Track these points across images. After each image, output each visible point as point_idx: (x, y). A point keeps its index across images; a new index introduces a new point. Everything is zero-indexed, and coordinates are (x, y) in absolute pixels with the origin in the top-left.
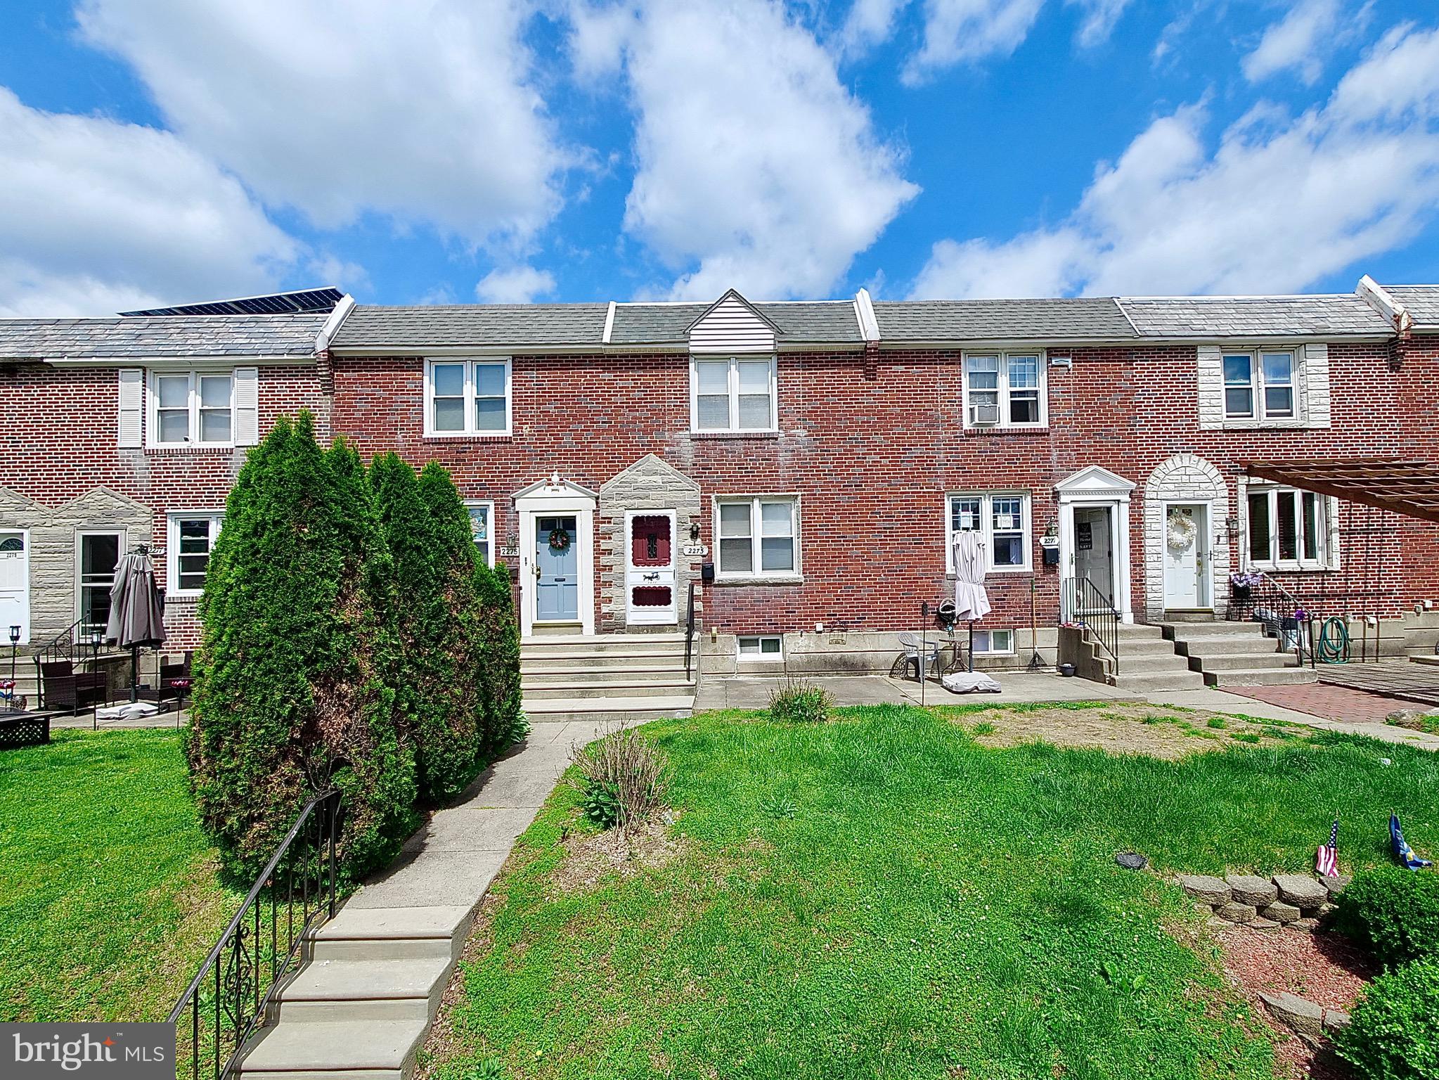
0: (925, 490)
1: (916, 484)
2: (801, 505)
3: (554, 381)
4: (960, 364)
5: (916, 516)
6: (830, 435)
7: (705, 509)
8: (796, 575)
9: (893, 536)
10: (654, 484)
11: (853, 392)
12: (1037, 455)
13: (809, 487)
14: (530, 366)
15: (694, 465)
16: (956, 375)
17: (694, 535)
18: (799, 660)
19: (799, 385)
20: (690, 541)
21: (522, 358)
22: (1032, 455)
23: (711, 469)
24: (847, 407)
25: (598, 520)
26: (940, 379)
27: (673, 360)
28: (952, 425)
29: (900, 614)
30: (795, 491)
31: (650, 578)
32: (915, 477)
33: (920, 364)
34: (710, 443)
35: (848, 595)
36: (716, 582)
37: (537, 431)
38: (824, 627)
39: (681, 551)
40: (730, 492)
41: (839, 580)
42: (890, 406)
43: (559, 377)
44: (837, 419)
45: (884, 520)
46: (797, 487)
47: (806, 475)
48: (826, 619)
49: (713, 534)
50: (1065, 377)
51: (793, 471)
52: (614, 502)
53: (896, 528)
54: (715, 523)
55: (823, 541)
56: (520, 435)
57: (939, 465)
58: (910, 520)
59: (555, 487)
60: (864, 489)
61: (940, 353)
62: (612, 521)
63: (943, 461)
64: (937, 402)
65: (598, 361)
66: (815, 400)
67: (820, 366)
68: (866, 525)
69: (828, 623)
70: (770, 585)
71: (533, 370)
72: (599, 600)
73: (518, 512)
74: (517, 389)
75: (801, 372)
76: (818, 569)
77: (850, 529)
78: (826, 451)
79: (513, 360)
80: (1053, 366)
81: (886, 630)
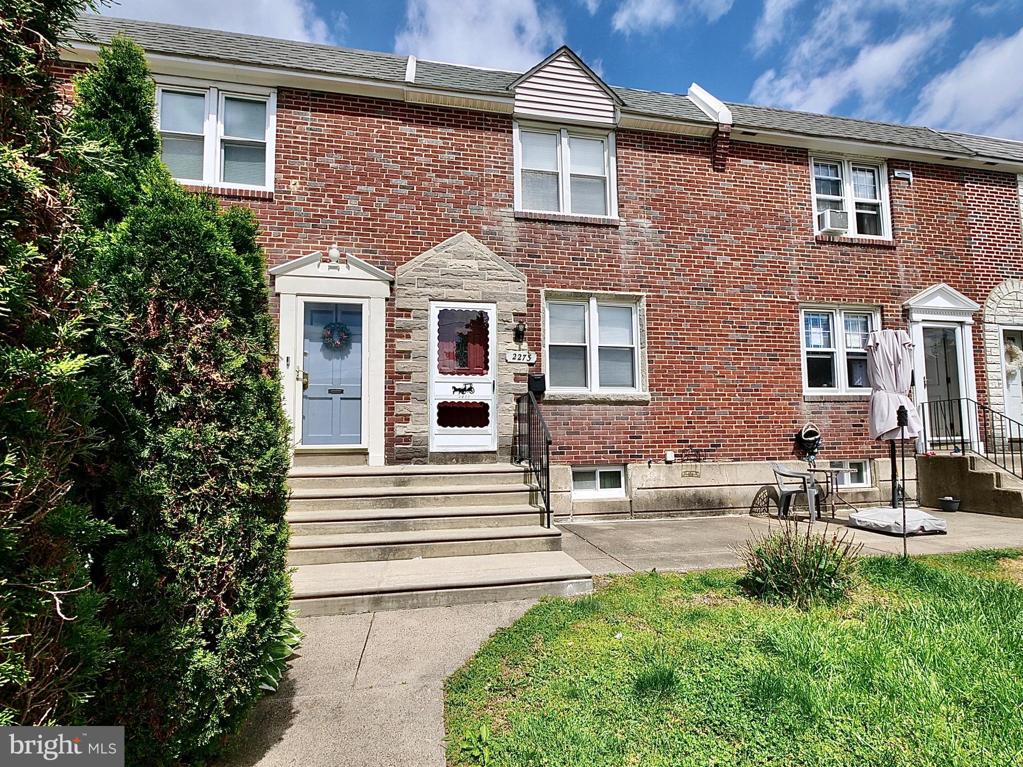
0: (779, 299)
1: (769, 292)
2: (646, 308)
3: (336, 127)
4: (808, 165)
5: (771, 328)
6: (677, 228)
7: (532, 306)
8: (640, 391)
9: (747, 350)
10: (469, 270)
11: (701, 182)
12: (885, 269)
13: (654, 287)
14: (304, 104)
15: (518, 250)
16: (805, 176)
17: (519, 336)
18: (647, 497)
19: (641, 168)
20: (514, 345)
21: (292, 92)
22: (881, 269)
23: (539, 257)
24: (694, 199)
25: (393, 312)
26: (789, 179)
27: (493, 121)
28: (803, 230)
29: (757, 441)
30: (639, 291)
31: (462, 391)
32: (768, 284)
33: (769, 161)
34: (539, 225)
35: (701, 418)
36: (546, 398)
37: (310, 189)
38: (676, 456)
39: (502, 357)
40: (563, 287)
41: (690, 399)
42: (739, 203)
43: (343, 123)
44: (684, 212)
45: (737, 331)
46: (641, 286)
47: (650, 273)
48: (677, 446)
49: (542, 337)
50: (907, 191)
51: (636, 268)
52: (415, 289)
53: (750, 341)
54: (544, 324)
55: (672, 352)
56: (285, 192)
57: (792, 272)
58: (764, 332)
59: (334, 264)
60: (715, 294)
61: (788, 151)
62: (412, 314)
63: (796, 268)
64: (787, 203)
65: (397, 110)
66: (660, 187)
67: (664, 149)
68: (719, 335)
69: (679, 451)
70: (611, 403)
71: (307, 110)
72: (392, 418)
73: (278, 295)
74: (282, 131)
75: (643, 153)
76: (666, 385)
77: (701, 339)
78: (672, 246)
79: (278, 94)
80: (896, 178)
81: (743, 459)
